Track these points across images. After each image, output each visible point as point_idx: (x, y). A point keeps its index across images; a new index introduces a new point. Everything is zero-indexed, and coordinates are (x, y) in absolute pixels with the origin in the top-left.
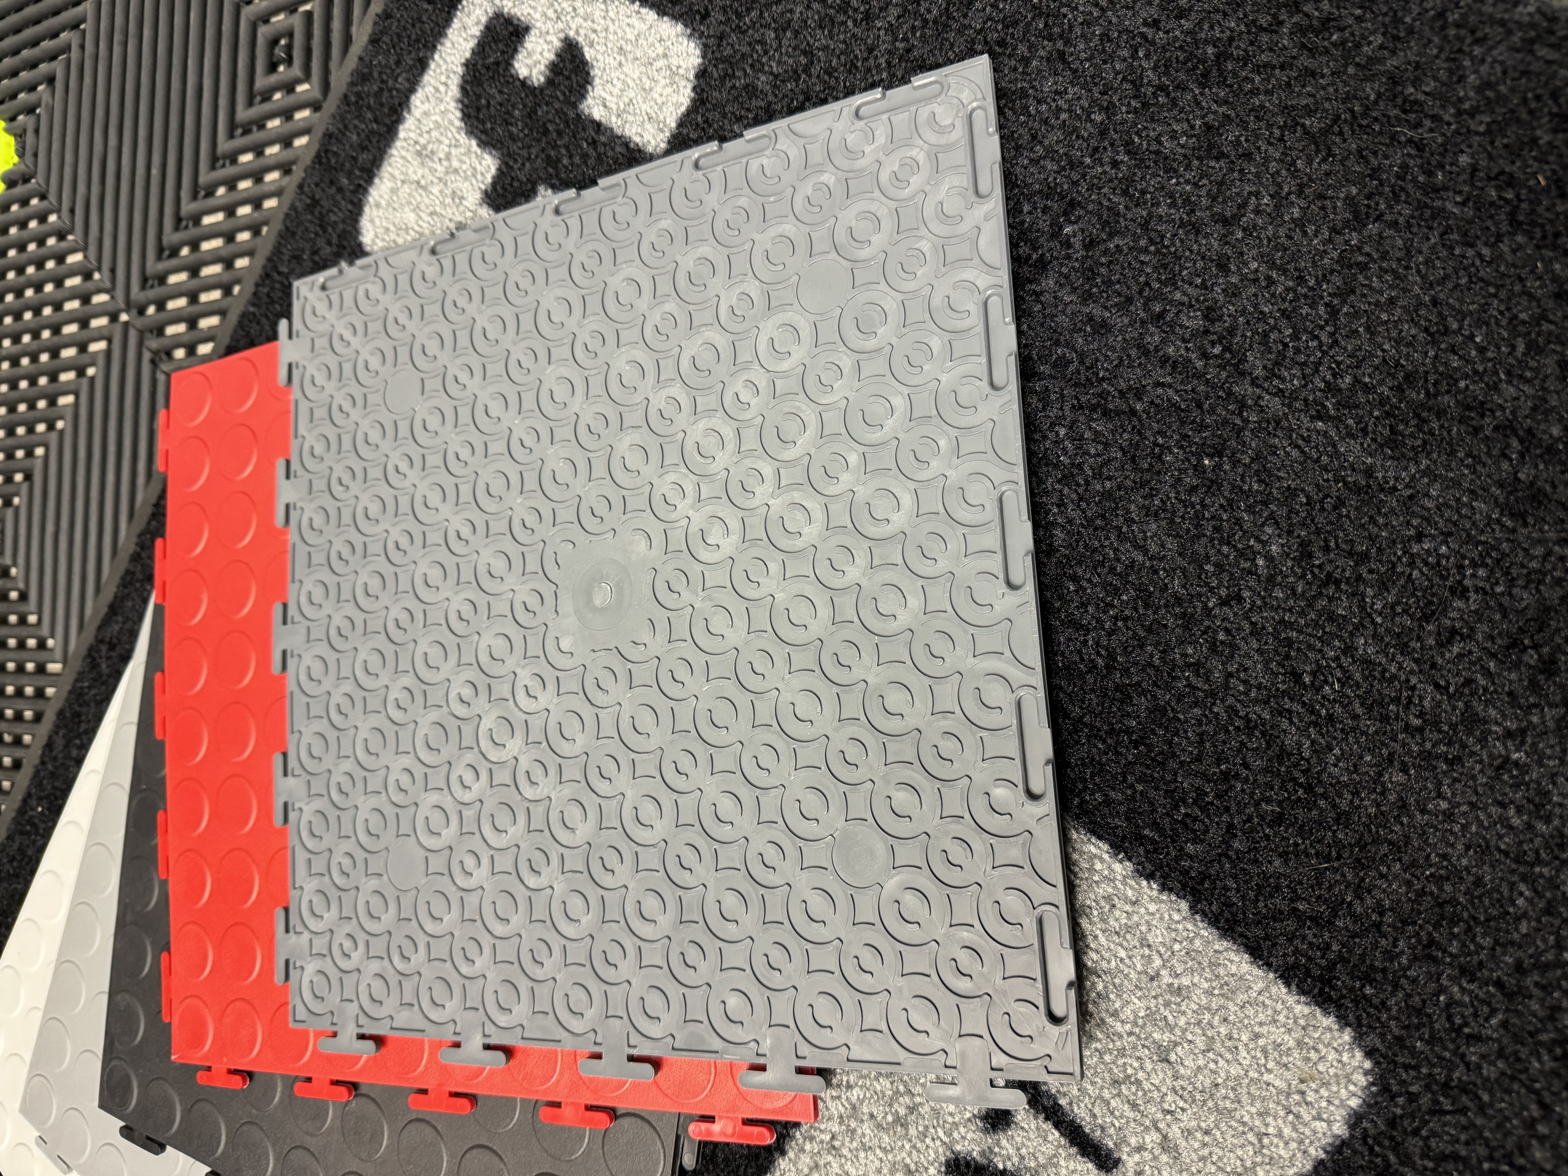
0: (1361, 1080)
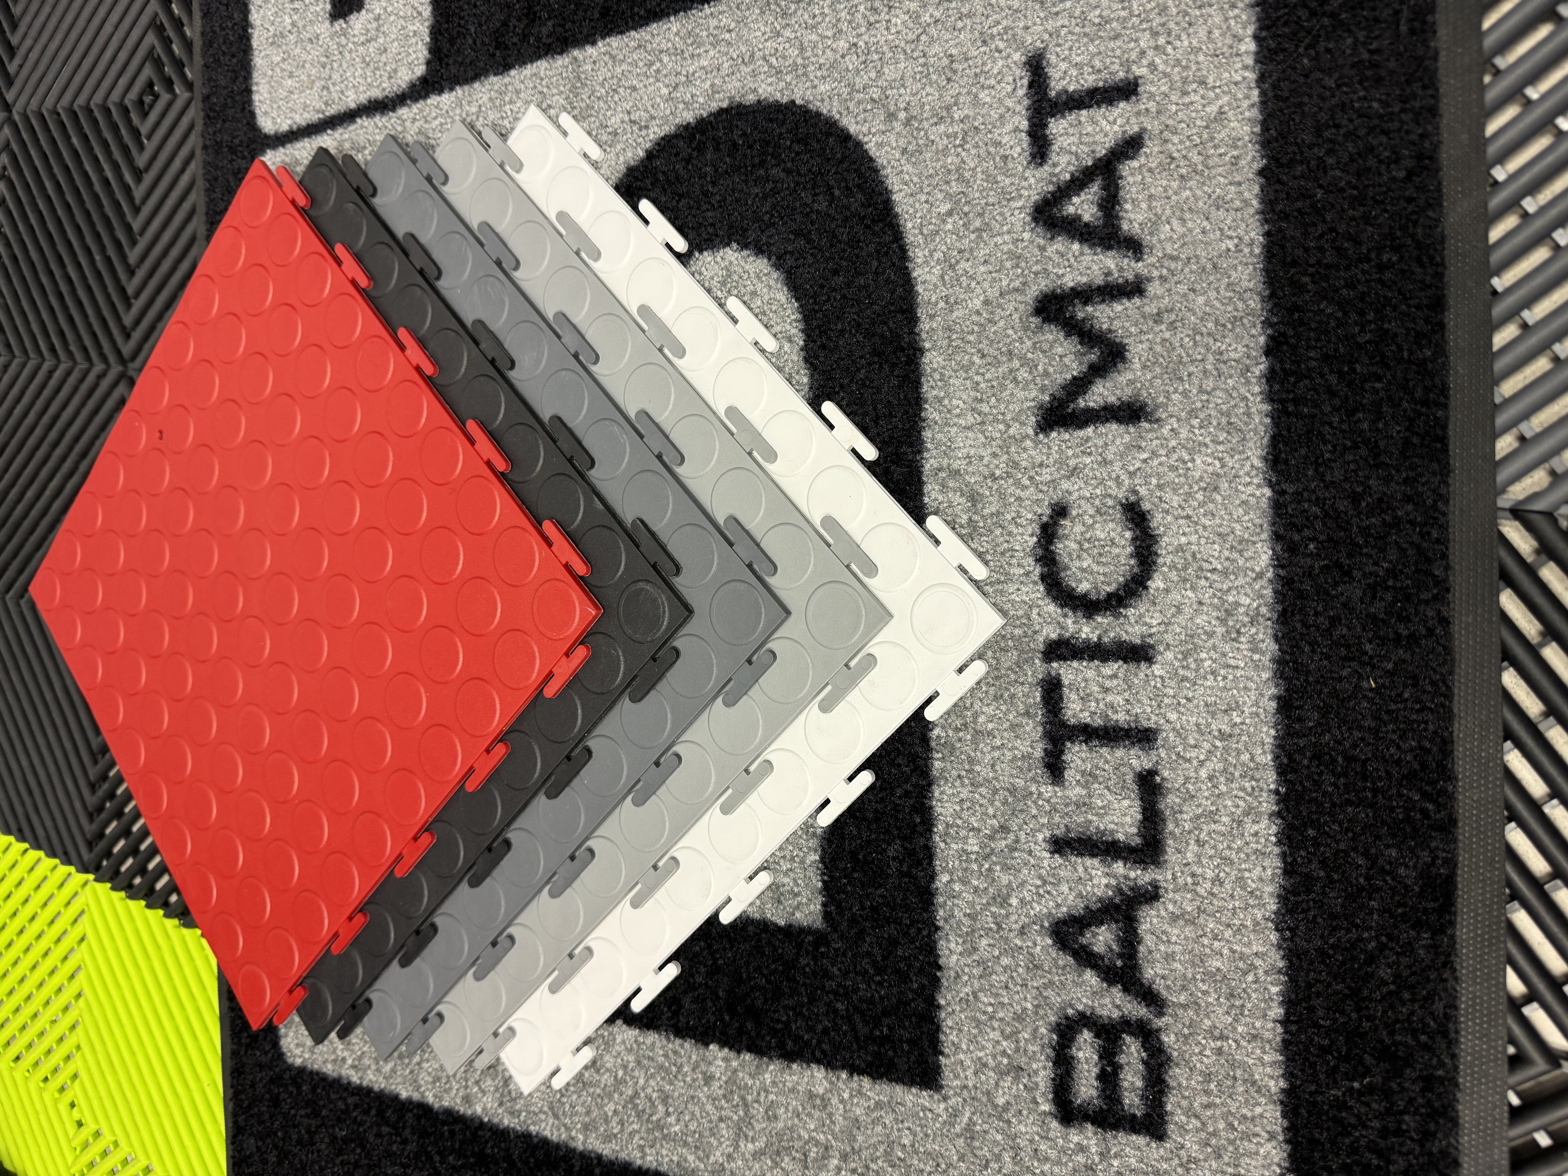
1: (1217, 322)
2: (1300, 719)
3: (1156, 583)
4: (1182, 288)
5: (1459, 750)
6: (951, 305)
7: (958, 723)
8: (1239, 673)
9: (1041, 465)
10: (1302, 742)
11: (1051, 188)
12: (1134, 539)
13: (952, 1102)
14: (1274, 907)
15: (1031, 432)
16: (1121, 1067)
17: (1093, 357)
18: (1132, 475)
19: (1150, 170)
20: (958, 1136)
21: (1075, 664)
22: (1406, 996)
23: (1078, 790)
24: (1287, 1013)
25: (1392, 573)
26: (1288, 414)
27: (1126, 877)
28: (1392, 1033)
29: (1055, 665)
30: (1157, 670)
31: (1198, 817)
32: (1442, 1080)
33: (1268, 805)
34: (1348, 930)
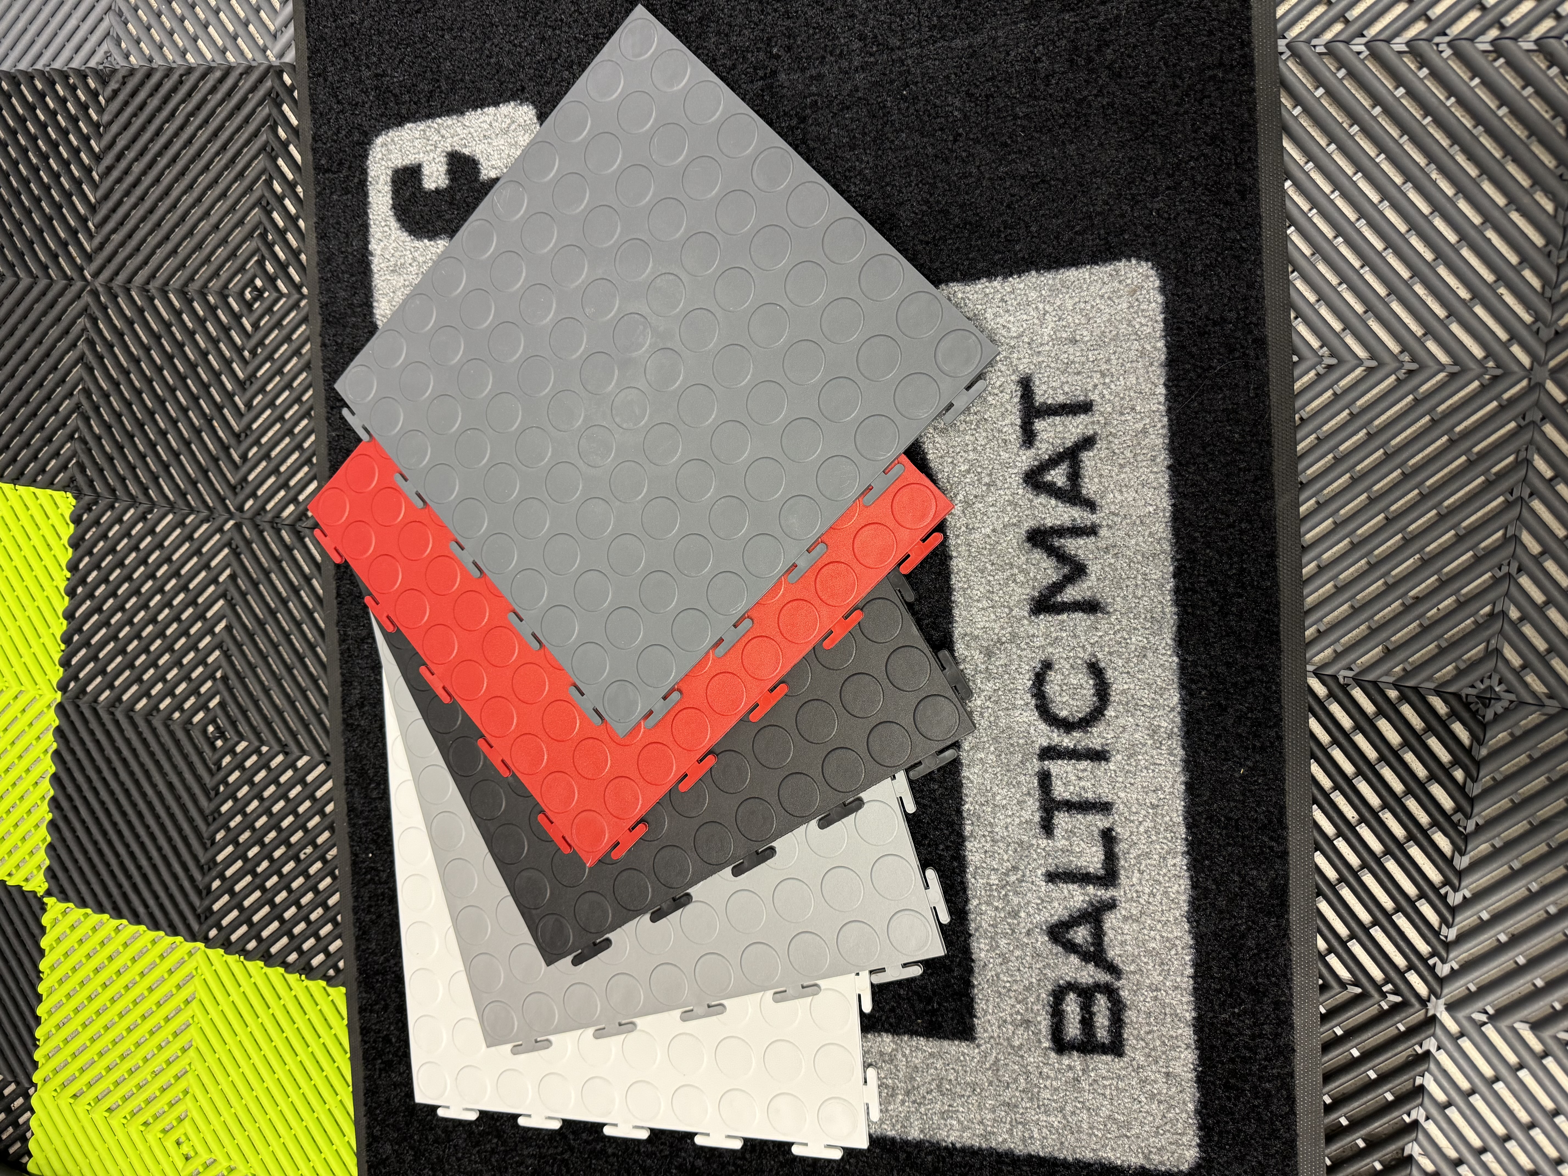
0: (1152, 272)
1: (1143, 556)
2: (1198, 796)
3: (1110, 712)
4: (1121, 533)
5: (1289, 812)
6: (970, 530)
7: (983, 800)
8: (1162, 768)
9: (1033, 636)
10: (1200, 809)
11: (1036, 463)
12: (1095, 685)
13: (983, 1048)
14: (1186, 909)
15: (1026, 614)
16: (1095, 1014)
17: (1066, 570)
18: (1092, 645)
19: (1100, 459)
20: (988, 1069)
21: (1060, 762)
22: (1264, 956)
23: (1064, 842)
24: (1195, 972)
25: (1250, 710)
26: (1188, 614)
27: (1095, 895)
28: (1256, 978)
29: (1046, 762)
30: (1112, 766)
31: (1139, 856)
32: (1284, 1003)
33: (1181, 847)
34: (1230, 919)
